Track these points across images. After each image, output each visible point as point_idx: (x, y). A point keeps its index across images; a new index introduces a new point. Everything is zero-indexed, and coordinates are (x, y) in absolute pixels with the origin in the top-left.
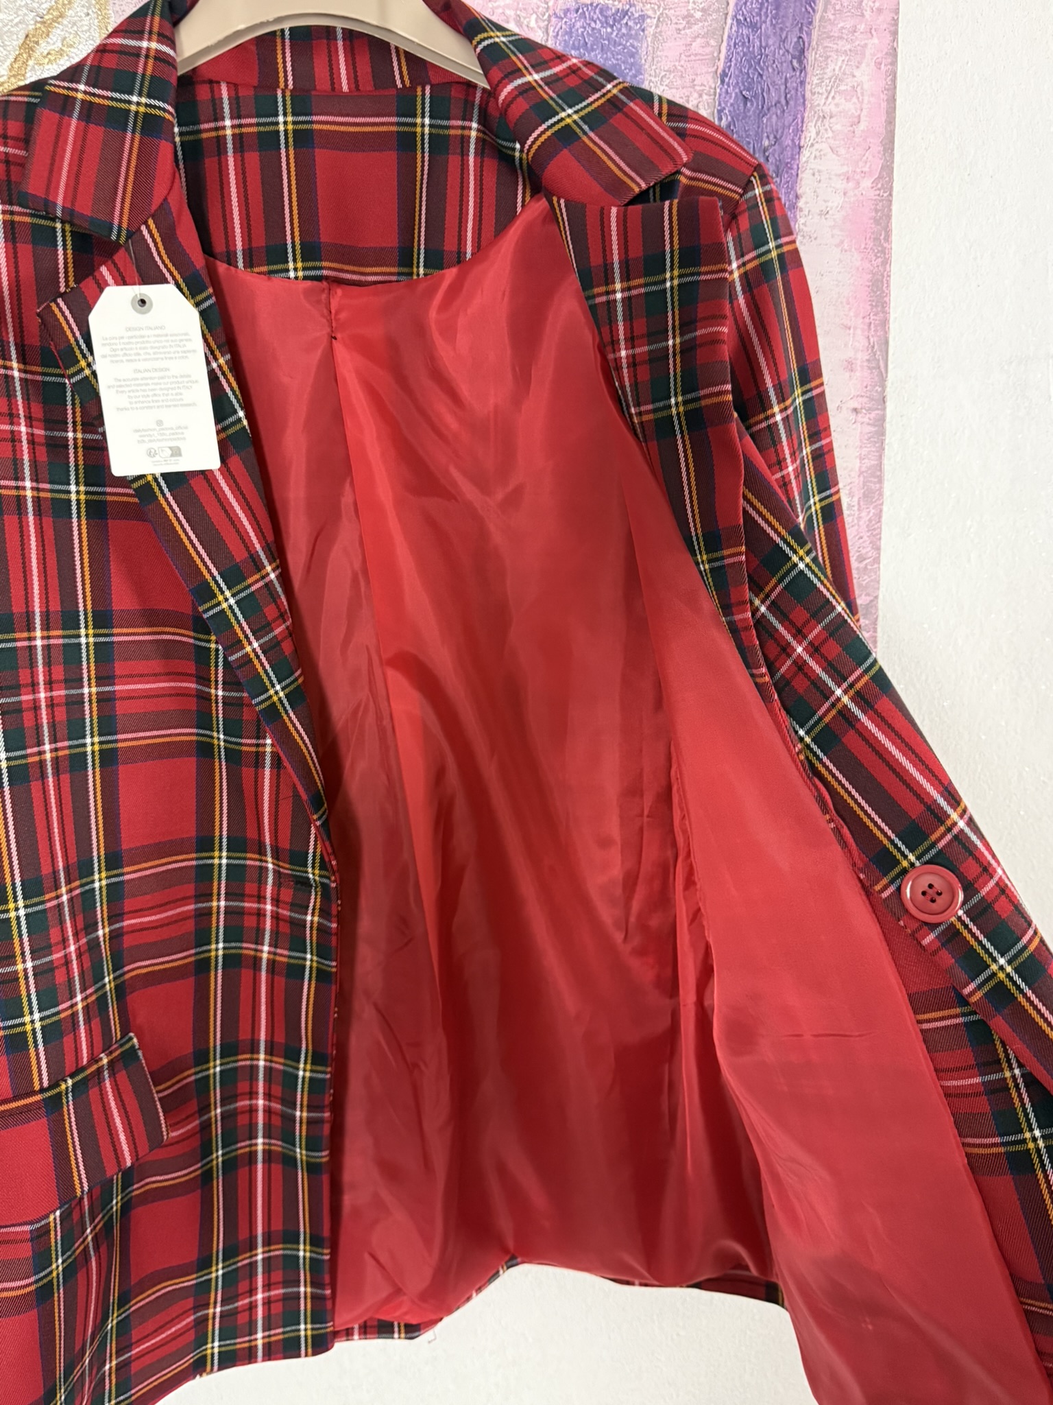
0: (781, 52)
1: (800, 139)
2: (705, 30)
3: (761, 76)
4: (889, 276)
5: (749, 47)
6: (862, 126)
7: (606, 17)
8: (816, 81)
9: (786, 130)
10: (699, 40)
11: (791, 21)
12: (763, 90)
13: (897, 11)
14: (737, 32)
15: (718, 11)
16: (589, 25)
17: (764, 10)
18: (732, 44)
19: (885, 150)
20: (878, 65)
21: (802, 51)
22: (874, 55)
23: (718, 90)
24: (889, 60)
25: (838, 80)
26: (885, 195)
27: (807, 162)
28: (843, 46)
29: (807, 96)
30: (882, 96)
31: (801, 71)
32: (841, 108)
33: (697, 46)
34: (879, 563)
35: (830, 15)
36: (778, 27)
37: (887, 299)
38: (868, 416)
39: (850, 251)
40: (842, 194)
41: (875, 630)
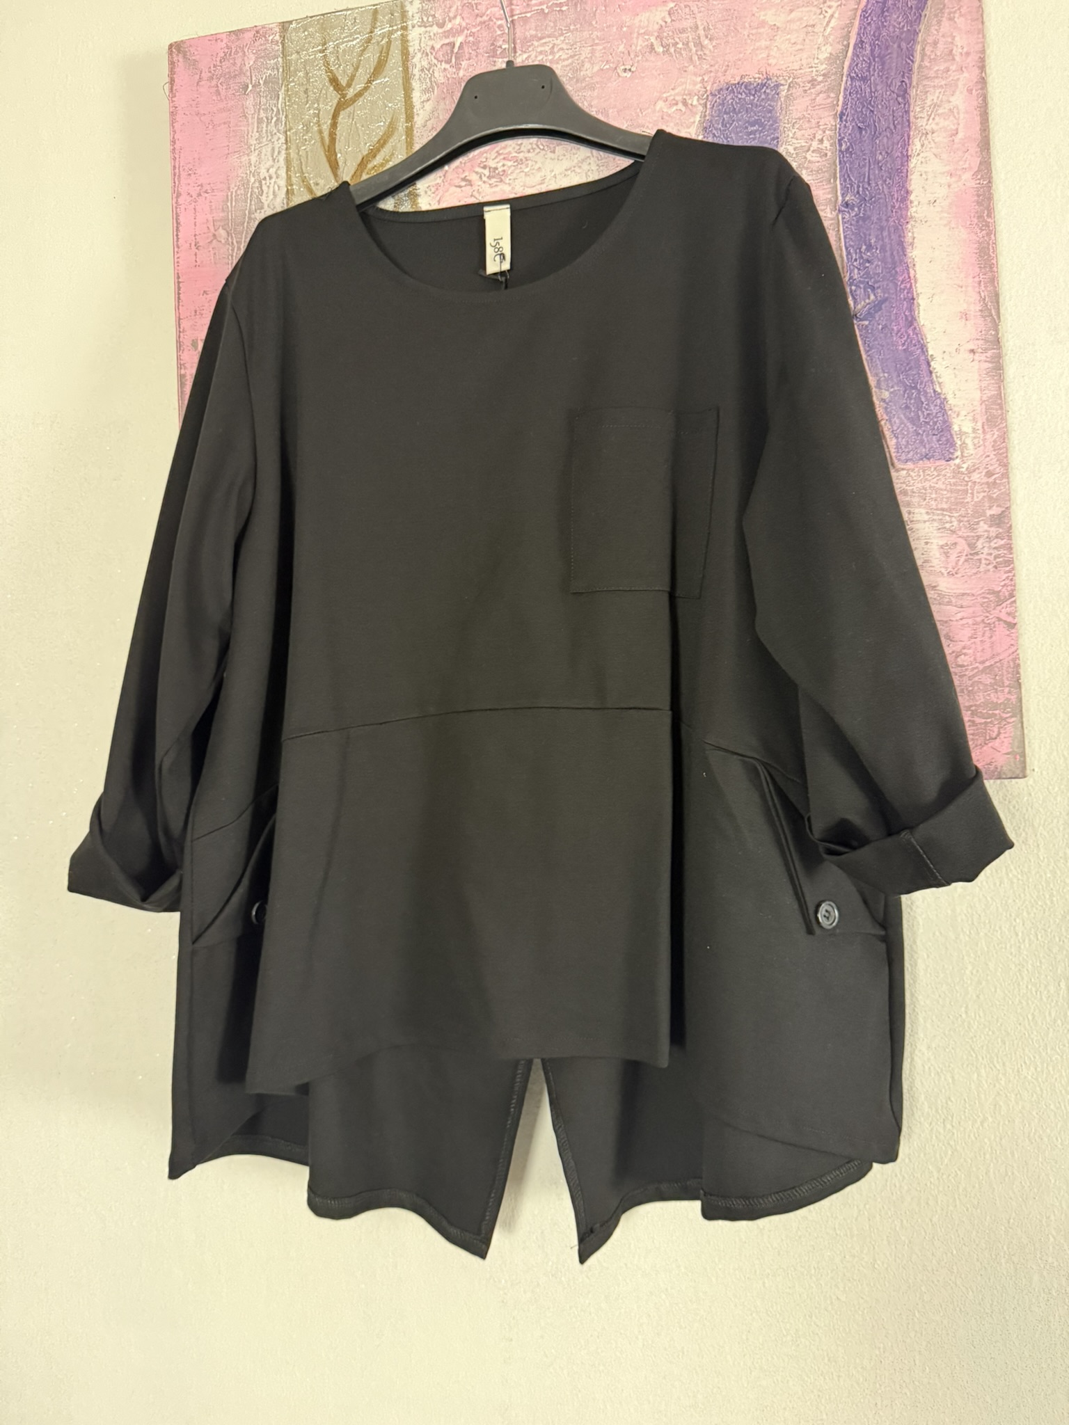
0: (888, 93)
1: (907, 150)
2: (826, 88)
3: (871, 111)
4: (995, 244)
5: (861, 94)
6: (960, 135)
7: (750, 90)
8: (918, 109)
9: (895, 147)
10: (821, 95)
11: (894, 71)
12: (874, 122)
13: (983, 51)
14: (851, 85)
15: (836, 73)
16: (737, 97)
17: (871, 69)
18: (848, 93)
19: (981, 151)
20: (970, 91)
21: (905, 91)
22: (964, 85)
23: (838, 126)
24: (980, 87)
25: (936, 106)
26: (985, 183)
27: (915, 167)
28: (940, 82)
29: (912, 119)
30: (975, 112)
31: (905, 104)
32: (941, 125)
33: (820, 99)
34: (1008, 478)
35: (926, 63)
36: (884, 77)
37: (994, 261)
38: (985, 354)
39: (957, 228)
40: (946, 187)
41: (1010, 538)
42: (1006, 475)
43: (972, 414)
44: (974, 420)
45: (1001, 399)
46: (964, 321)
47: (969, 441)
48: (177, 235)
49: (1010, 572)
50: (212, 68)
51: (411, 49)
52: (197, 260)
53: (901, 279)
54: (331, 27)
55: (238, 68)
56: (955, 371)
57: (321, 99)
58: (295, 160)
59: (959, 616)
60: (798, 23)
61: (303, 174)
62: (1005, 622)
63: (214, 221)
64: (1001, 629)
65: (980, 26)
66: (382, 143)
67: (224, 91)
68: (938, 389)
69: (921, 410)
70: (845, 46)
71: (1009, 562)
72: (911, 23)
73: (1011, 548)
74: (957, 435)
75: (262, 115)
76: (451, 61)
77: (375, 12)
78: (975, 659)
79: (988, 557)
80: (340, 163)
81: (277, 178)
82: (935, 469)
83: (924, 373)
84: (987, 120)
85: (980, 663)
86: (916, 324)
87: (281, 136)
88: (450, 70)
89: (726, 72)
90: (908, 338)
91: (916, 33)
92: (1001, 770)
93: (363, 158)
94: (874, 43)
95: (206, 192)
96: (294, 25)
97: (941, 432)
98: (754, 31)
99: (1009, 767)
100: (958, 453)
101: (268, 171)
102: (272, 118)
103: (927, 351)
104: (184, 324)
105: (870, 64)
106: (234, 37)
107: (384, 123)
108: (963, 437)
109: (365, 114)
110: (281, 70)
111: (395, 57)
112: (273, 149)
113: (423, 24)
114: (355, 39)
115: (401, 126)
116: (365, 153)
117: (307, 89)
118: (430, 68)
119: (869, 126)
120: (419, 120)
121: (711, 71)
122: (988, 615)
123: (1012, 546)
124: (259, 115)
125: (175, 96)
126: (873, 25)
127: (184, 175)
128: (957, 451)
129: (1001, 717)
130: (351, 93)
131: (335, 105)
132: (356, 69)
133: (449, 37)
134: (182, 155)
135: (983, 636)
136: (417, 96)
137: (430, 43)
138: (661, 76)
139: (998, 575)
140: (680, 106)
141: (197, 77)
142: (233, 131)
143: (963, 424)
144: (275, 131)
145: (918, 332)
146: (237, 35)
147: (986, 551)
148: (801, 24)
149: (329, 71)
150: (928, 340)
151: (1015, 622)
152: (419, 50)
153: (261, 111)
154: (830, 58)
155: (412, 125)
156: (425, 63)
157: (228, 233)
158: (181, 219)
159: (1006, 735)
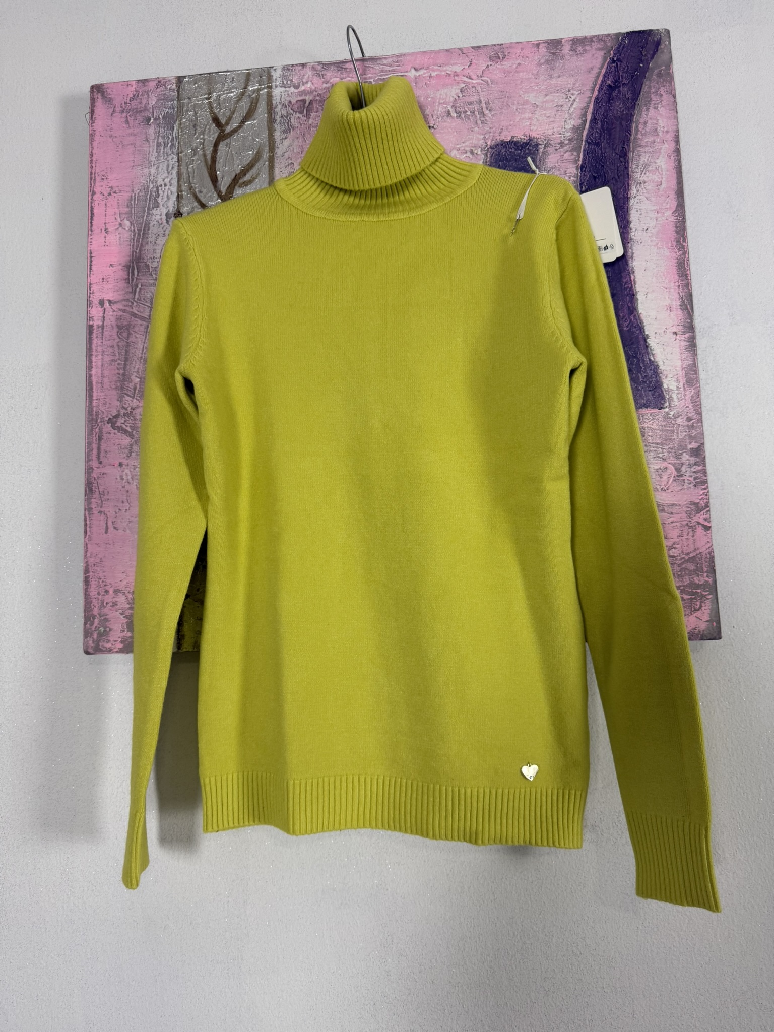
0: (614, 154)
1: (627, 194)
2: (571, 148)
3: (603, 166)
4: (688, 260)
5: (595, 154)
6: (664, 186)
7: (518, 147)
8: (634, 167)
9: (619, 191)
10: (568, 153)
11: (618, 140)
12: (604, 173)
13: (678, 131)
14: (588, 147)
15: (577, 139)
16: (509, 150)
17: (602, 137)
18: (586, 153)
19: (678, 197)
20: (669, 157)
21: (626, 154)
22: (665, 152)
23: (579, 175)
24: (676, 154)
25: (646, 165)
26: (681, 218)
28: (649, 149)
29: (630, 173)
30: (673, 171)
31: (625, 163)
32: (650, 178)
33: (567, 155)
34: (702, 423)
35: (640, 136)
36: (611, 143)
37: (688, 272)
38: (684, 336)
39: (663, 248)
40: (655, 220)
41: (705, 465)
42: (700, 421)
43: (676, 377)
44: (678, 381)
45: (695, 367)
46: (669, 311)
47: (674, 396)
48: (91, 223)
49: (705, 489)
50: (123, 105)
51: (274, 102)
52: (107, 241)
53: (625, 281)
54: (215, 82)
55: (143, 106)
56: (664, 346)
57: (206, 132)
58: (185, 174)
59: (670, 520)
60: (551, 104)
61: (191, 184)
62: (703, 525)
63: (120, 214)
64: (700, 530)
65: (675, 114)
66: (250, 166)
67: (132, 121)
68: (652, 359)
69: (640, 373)
70: (582, 120)
71: (705, 482)
72: (628, 109)
73: (705, 472)
74: (666, 391)
75: (161, 140)
76: (303, 113)
77: (249, 75)
78: (682, 552)
79: (690, 479)
80: (219, 179)
81: (170, 186)
82: (651, 415)
83: (642, 347)
84: (681, 176)
85: (686, 555)
86: (635, 313)
87: (175, 156)
88: (303, 118)
89: (501, 133)
90: (630, 322)
91: (632, 116)
92: (703, 633)
93: (236, 176)
94: (603, 120)
95: (115, 192)
96: (187, 79)
97: (655, 388)
98: (520, 107)
99: (708, 631)
100: (667, 404)
101: (163, 181)
102: (168, 143)
103: (644, 332)
104: (94, 288)
105: (601, 134)
106: (141, 84)
107: (253, 152)
108: (671, 393)
109: (238, 145)
110: (176, 110)
111: (262, 107)
112: (168, 166)
113: (283, 86)
114: (232, 92)
115: (266, 155)
116: (238, 172)
117: (195, 125)
118: (288, 116)
119: (600, 176)
120: (279, 152)
121: (490, 132)
122: (690, 520)
123: (707, 471)
124: (158, 140)
125: (94, 123)
126: (603, 109)
127: (98, 179)
128: (665, 402)
129: (702, 594)
130: (228, 129)
131: (216, 137)
132: (233, 113)
133: (301, 95)
134: (98, 165)
135: (688, 535)
136: (277, 135)
137: (288, 99)
138: (455, 133)
139: (697, 491)
140: (469, 154)
141: (112, 110)
142: (138, 150)
143: (671, 382)
144: (170, 153)
145: (638, 318)
146: (143, 83)
147: (688, 474)
148: (553, 104)
149: (212, 112)
150: (645, 324)
151: (709, 525)
152: (280, 103)
153: (160, 138)
154: (573, 129)
155: (273, 155)
156: (284, 113)
157: (131, 223)
158: (95, 211)
159: (706, 608)
